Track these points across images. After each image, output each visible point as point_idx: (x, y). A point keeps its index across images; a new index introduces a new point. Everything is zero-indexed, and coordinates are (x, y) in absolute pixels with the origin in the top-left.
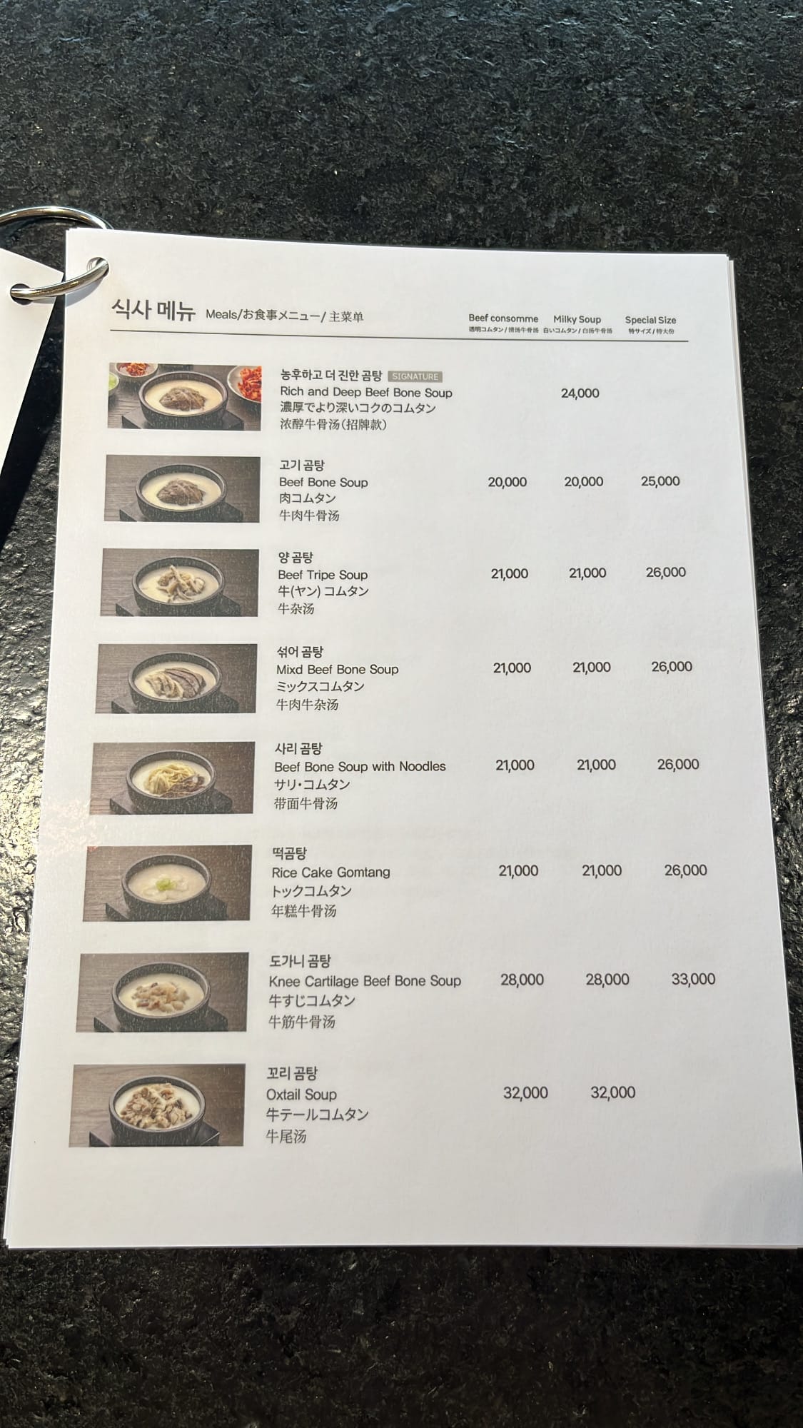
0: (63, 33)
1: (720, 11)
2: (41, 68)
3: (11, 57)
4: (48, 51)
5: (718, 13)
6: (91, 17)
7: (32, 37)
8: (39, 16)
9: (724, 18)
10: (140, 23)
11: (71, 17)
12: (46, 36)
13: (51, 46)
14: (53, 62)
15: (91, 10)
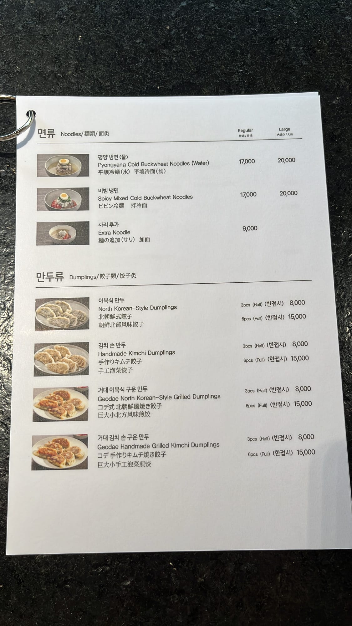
0: (27, 19)
2: (18, 38)
3: (4, 32)
4: (21, 28)
6: (40, 11)
7: (13, 22)
8: (16, 11)
9: (342, 6)
10: (64, 13)
11: (31, 11)
12: (19, 21)
13: (23, 27)
14: (23, 35)
15: (40, 8)
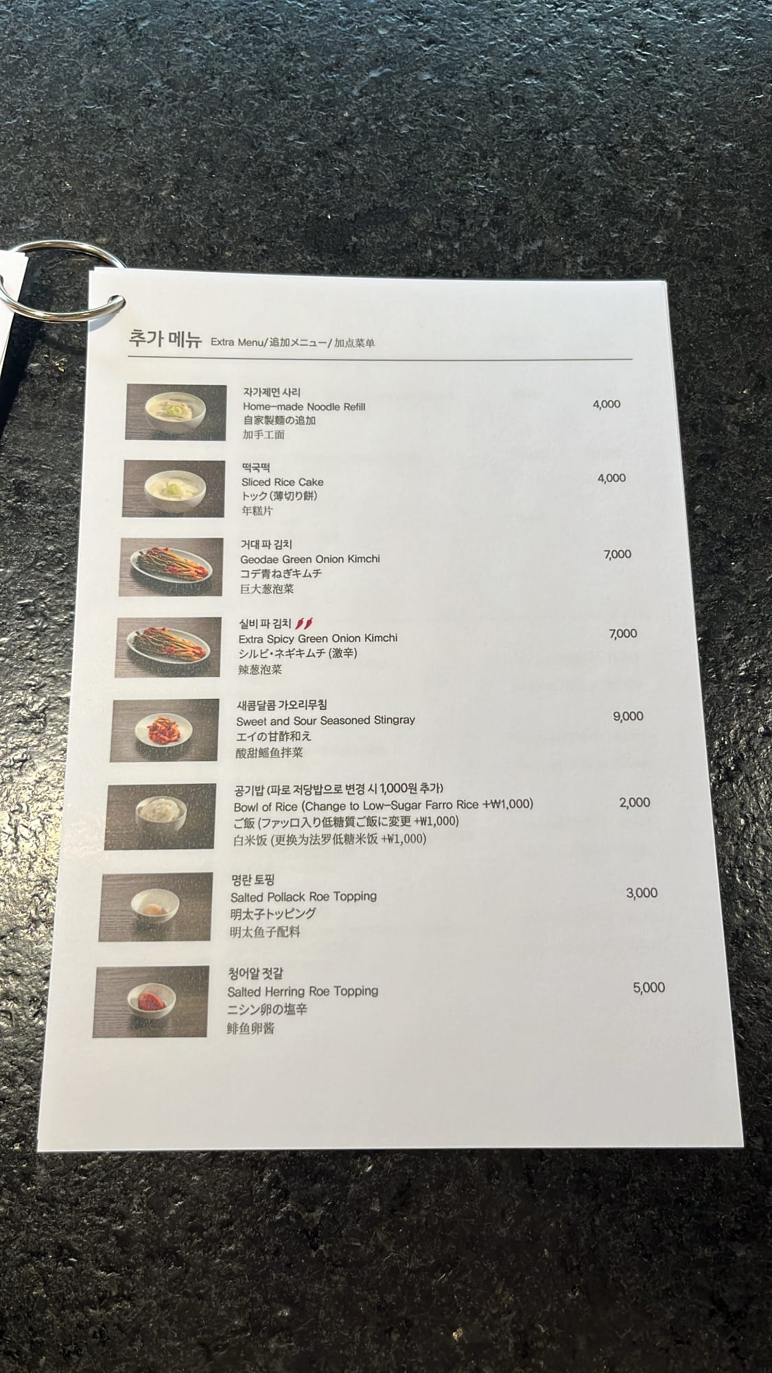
1: (663, 66)
5: (661, 68)
